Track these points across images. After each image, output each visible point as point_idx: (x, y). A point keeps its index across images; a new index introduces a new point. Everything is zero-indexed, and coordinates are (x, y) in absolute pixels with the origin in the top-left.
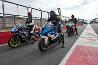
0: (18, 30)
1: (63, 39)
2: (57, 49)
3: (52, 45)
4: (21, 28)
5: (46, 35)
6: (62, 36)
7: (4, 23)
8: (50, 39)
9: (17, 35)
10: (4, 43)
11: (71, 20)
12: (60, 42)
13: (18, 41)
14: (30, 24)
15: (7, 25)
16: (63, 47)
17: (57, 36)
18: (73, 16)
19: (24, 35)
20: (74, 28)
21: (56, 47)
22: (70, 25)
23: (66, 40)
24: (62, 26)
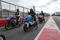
0: (11, 19)
2: (34, 30)
3: (31, 28)
4: (13, 18)
6: (36, 23)
7: (1, 15)
9: (10, 22)
11: (41, 14)
12: (35, 26)
13: (11, 25)
14: (18, 16)
15: (3, 16)
16: (37, 29)
17: (33, 23)
18: (42, 12)
20: (43, 18)
23: (39, 25)
24: (36, 17)
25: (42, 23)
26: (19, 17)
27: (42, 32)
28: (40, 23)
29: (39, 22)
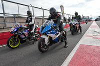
0: (17, 30)
1: (65, 39)
5: (46, 34)
7: (5, 23)
8: (50, 38)
10: (4, 44)
13: (18, 41)
15: (8, 25)
16: (65, 47)
18: (76, 14)
19: (24, 35)
20: (77, 26)
21: (58, 48)
22: (74, 22)
25: (76, 34)
26: (33, 25)
27: (76, 54)
28: (73, 34)
29: (71, 33)
